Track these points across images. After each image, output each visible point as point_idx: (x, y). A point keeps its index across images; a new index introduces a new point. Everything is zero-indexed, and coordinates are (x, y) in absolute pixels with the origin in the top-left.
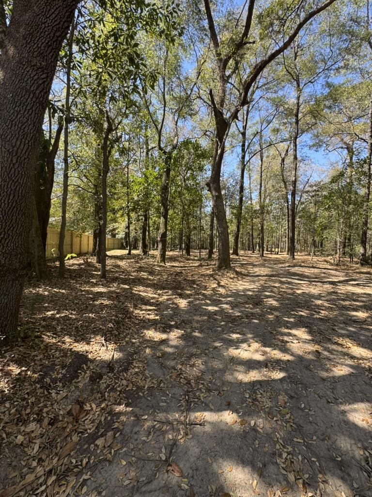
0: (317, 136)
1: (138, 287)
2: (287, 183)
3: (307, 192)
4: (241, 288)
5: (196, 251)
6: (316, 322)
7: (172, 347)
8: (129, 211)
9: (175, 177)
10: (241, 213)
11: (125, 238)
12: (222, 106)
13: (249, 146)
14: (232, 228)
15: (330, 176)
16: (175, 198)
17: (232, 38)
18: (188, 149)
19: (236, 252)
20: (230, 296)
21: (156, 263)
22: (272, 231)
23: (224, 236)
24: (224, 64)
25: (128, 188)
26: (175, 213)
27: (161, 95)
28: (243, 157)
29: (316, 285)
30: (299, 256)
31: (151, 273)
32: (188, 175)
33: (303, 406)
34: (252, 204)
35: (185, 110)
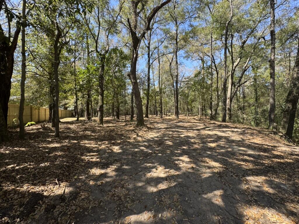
0: (187, 52)
1: (84, 141)
4: (151, 136)
7: (109, 177)
8: (76, 91)
9: (107, 70)
10: (149, 93)
12: (135, 29)
13: (152, 55)
15: (194, 74)
19: (147, 116)
20: (144, 142)
21: (97, 125)
22: (166, 103)
23: (140, 106)
24: (136, 5)
25: (75, 76)
26: (109, 93)
27: (97, 18)
28: (149, 61)
30: (181, 117)
32: (117, 69)
33: (187, 199)
34: (155, 88)
35: (113, 29)
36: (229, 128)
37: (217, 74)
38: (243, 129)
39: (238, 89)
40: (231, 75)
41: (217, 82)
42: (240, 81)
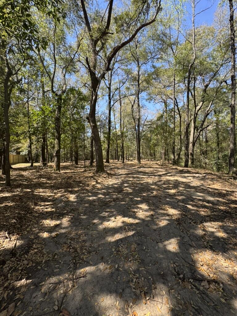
0: (150, 95)
1: (38, 189)
2: (135, 120)
3: (146, 125)
4: (111, 183)
5: (82, 161)
6: (151, 198)
7: (64, 228)
8: (30, 135)
9: (65, 112)
10: (110, 137)
11: (28, 154)
12: (95, 69)
13: (113, 96)
14: (105, 146)
15: (157, 117)
16: (65, 127)
17: (99, 28)
18: (73, 94)
19: (108, 161)
20: (104, 189)
21: (53, 172)
22: (128, 147)
23: (99, 151)
24: (95, 43)
25: (29, 118)
26: (66, 136)
27: (52, 55)
28: (110, 103)
29: (152, 177)
30: (143, 162)
31: (49, 179)
32: (75, 111)
33: (144, 248)
34: (116, 131)
35: (70, 68)
36: (191, 174)
37: (180, 117)
38: (204, 175)
39: (201, 133)
40: (194, 119)
41: (180, 126)
42: (202, 125)
